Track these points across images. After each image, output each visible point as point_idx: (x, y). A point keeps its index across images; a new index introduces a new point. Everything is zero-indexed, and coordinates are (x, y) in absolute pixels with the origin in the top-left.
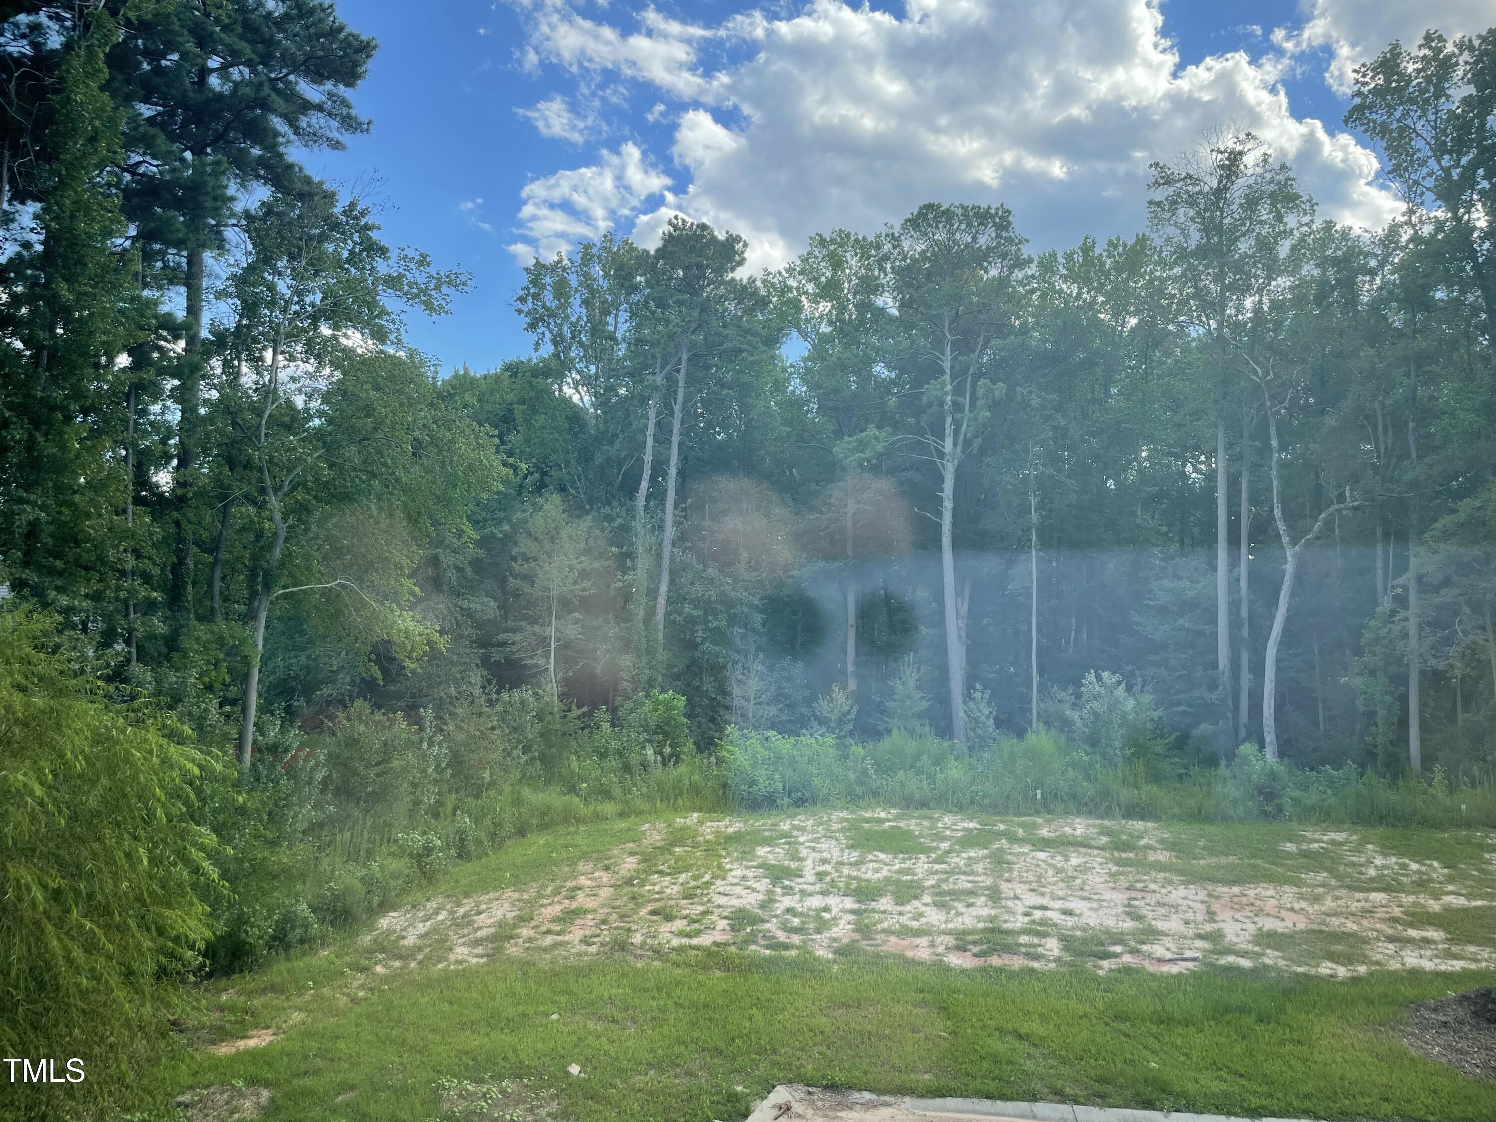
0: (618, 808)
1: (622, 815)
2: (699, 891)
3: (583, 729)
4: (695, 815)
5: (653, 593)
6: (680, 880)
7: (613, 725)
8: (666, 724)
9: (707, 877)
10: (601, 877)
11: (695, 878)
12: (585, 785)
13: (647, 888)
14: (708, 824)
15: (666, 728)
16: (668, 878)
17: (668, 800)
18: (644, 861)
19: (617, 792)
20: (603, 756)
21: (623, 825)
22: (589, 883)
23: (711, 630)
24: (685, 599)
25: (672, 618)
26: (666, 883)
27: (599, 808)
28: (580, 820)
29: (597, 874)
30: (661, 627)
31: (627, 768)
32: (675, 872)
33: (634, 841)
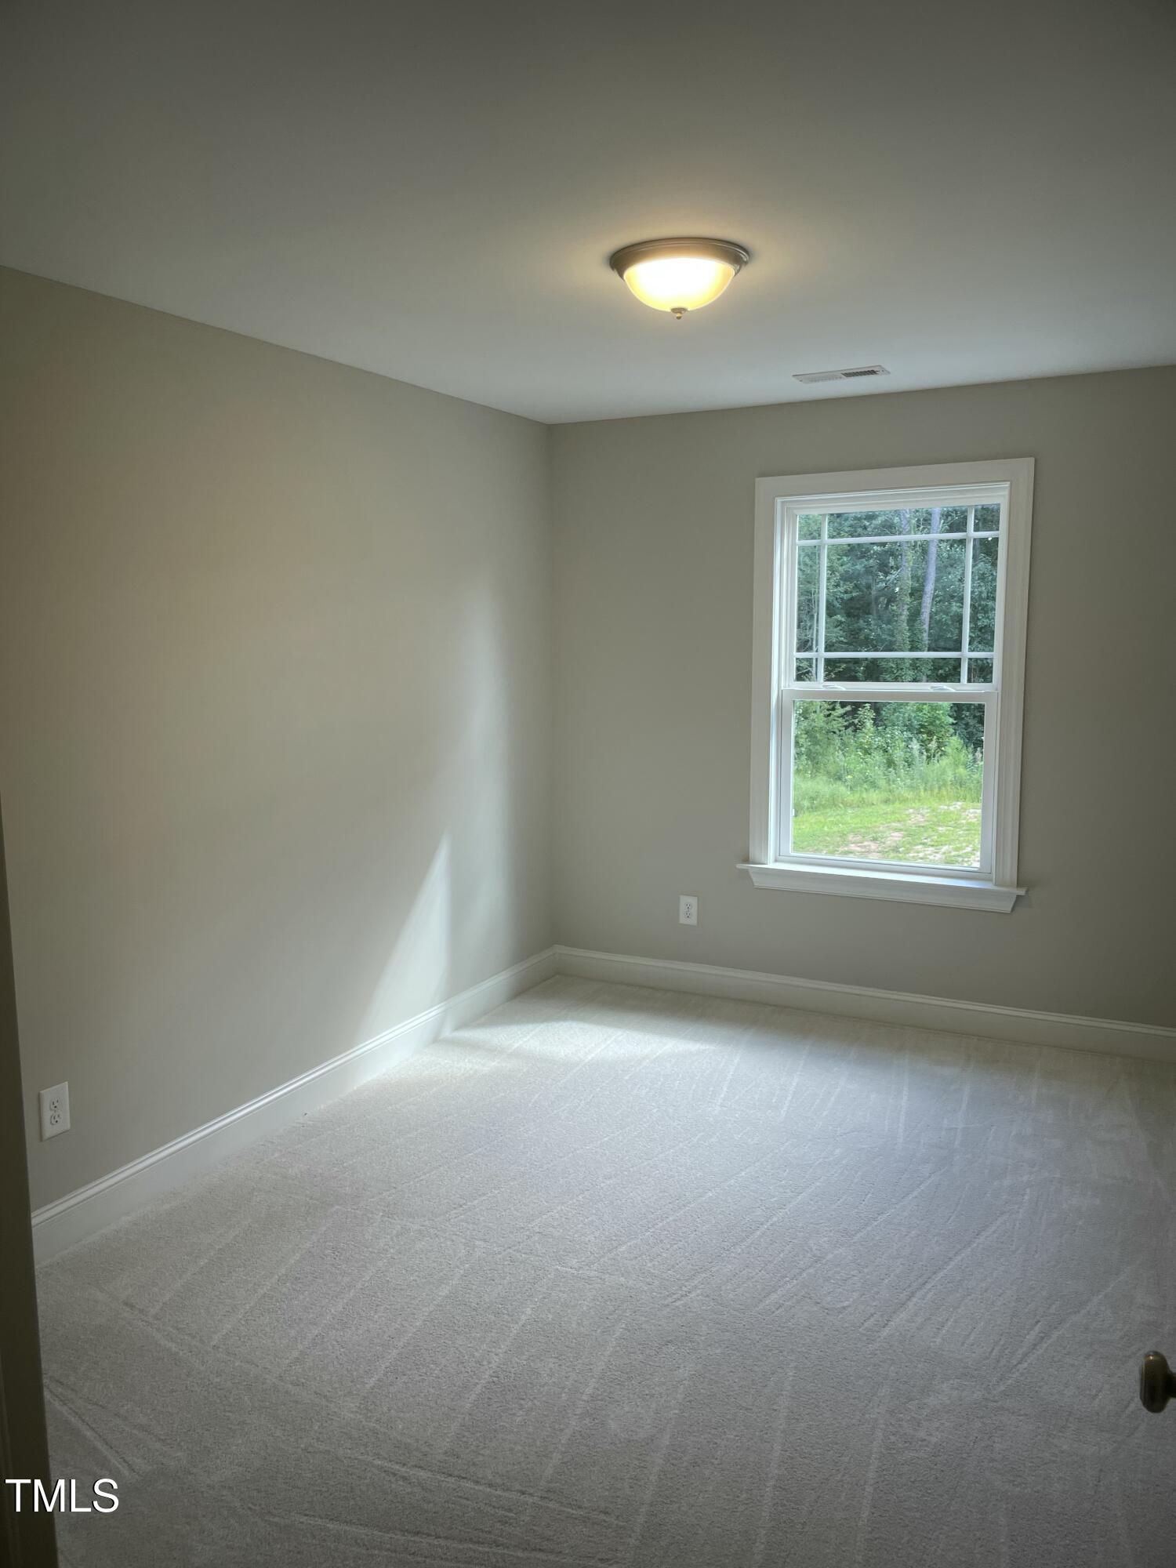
0: (884, 795)
1: (887, 801)
2: (960, 859)
3: (847, 727)
4: (959, 803)
5: (917, 593)
6: (943, 850)
7: (876, 724)
8: (931, 724)
9: (969, 849)
10: (869, 846)
11: (957, 849)
12: (850, 777)
13: (911, 855)
14: (972, 811)
15: (931, 728)
16: (931, 849)
17: (932, 790)
18: (909, 835)
19: (882, 783)
20: (867, 752)
21: (889, 808)
22: (859, 849)
23: (980, 630)
24: (953, 597)
25: (938, 617)
26: (929, 852)
27: (864, 795)
28: (846, 805)
29: (866, 843)
30: (926, 627)
31: (890, 763)
32: (936, 845)
33: (899, 821)
